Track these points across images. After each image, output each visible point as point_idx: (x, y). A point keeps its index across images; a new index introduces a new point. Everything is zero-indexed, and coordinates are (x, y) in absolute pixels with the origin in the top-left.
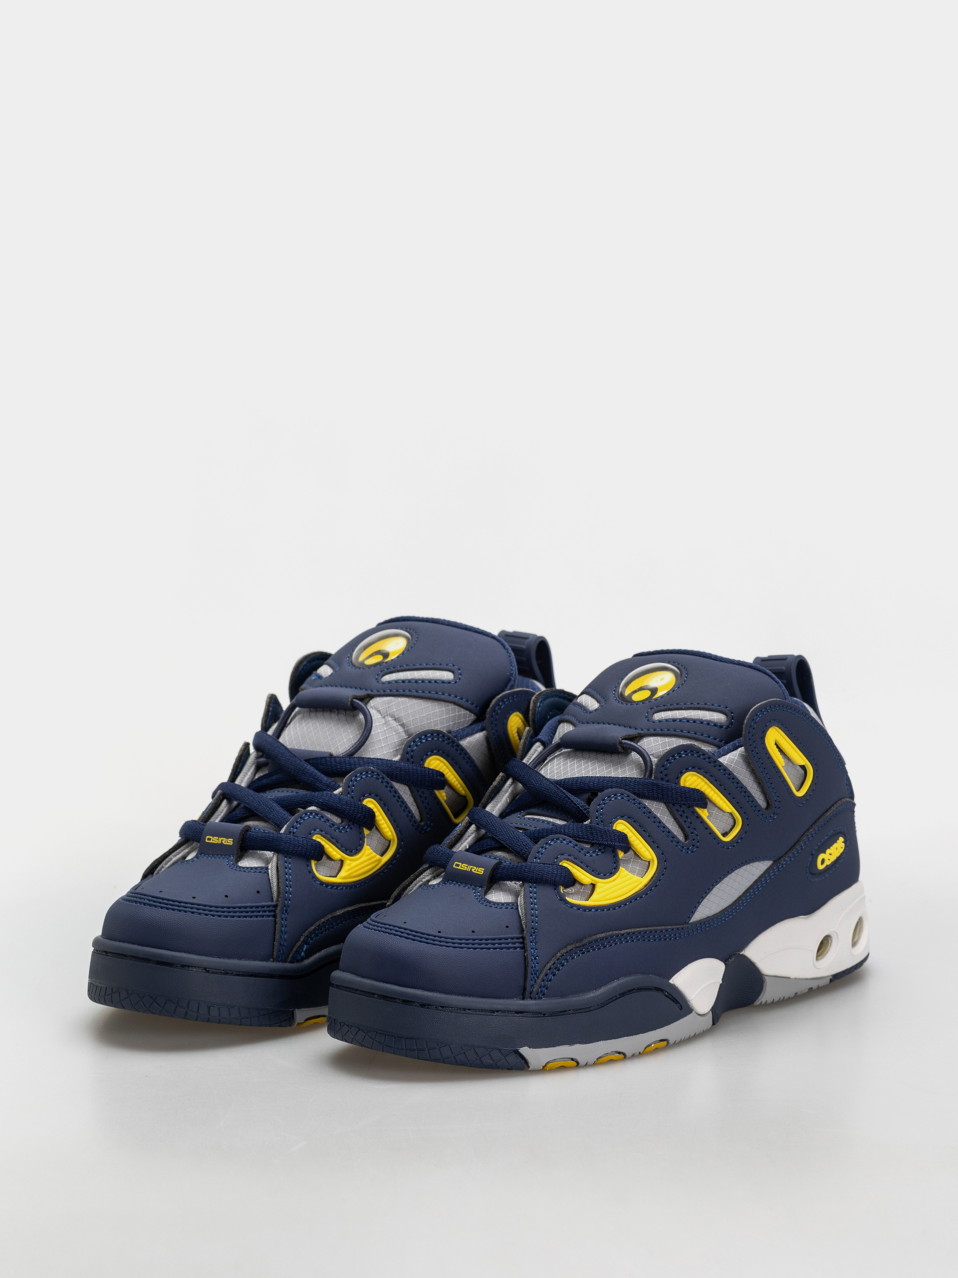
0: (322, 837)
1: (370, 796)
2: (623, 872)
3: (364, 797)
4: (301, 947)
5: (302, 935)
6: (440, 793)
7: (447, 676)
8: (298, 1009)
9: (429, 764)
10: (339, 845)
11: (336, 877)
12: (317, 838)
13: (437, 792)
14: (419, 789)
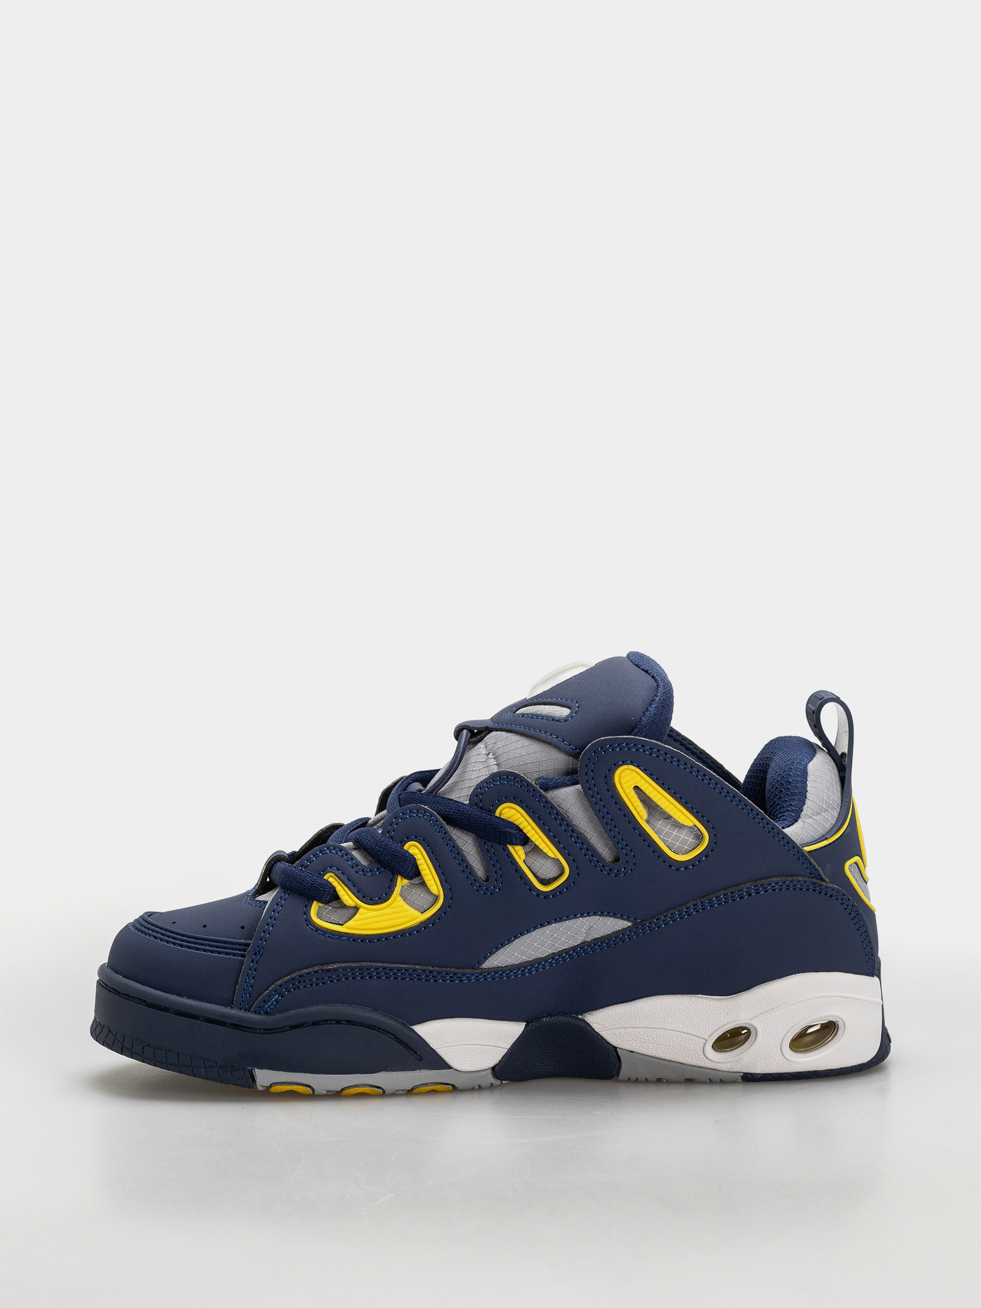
0: (335, 877)
1: (416, 839)
2: (397, 902)
3: (409, 839)
4: (270, 996)
5: (274, 984)
6: (514, 849)
7: (564, 712)
8: (258, 1069)
9: (501, 813)
10: (355, 889)
11: (342, 925)
12: (331, 878)
13: (510, 847)
14: (487, 842)
